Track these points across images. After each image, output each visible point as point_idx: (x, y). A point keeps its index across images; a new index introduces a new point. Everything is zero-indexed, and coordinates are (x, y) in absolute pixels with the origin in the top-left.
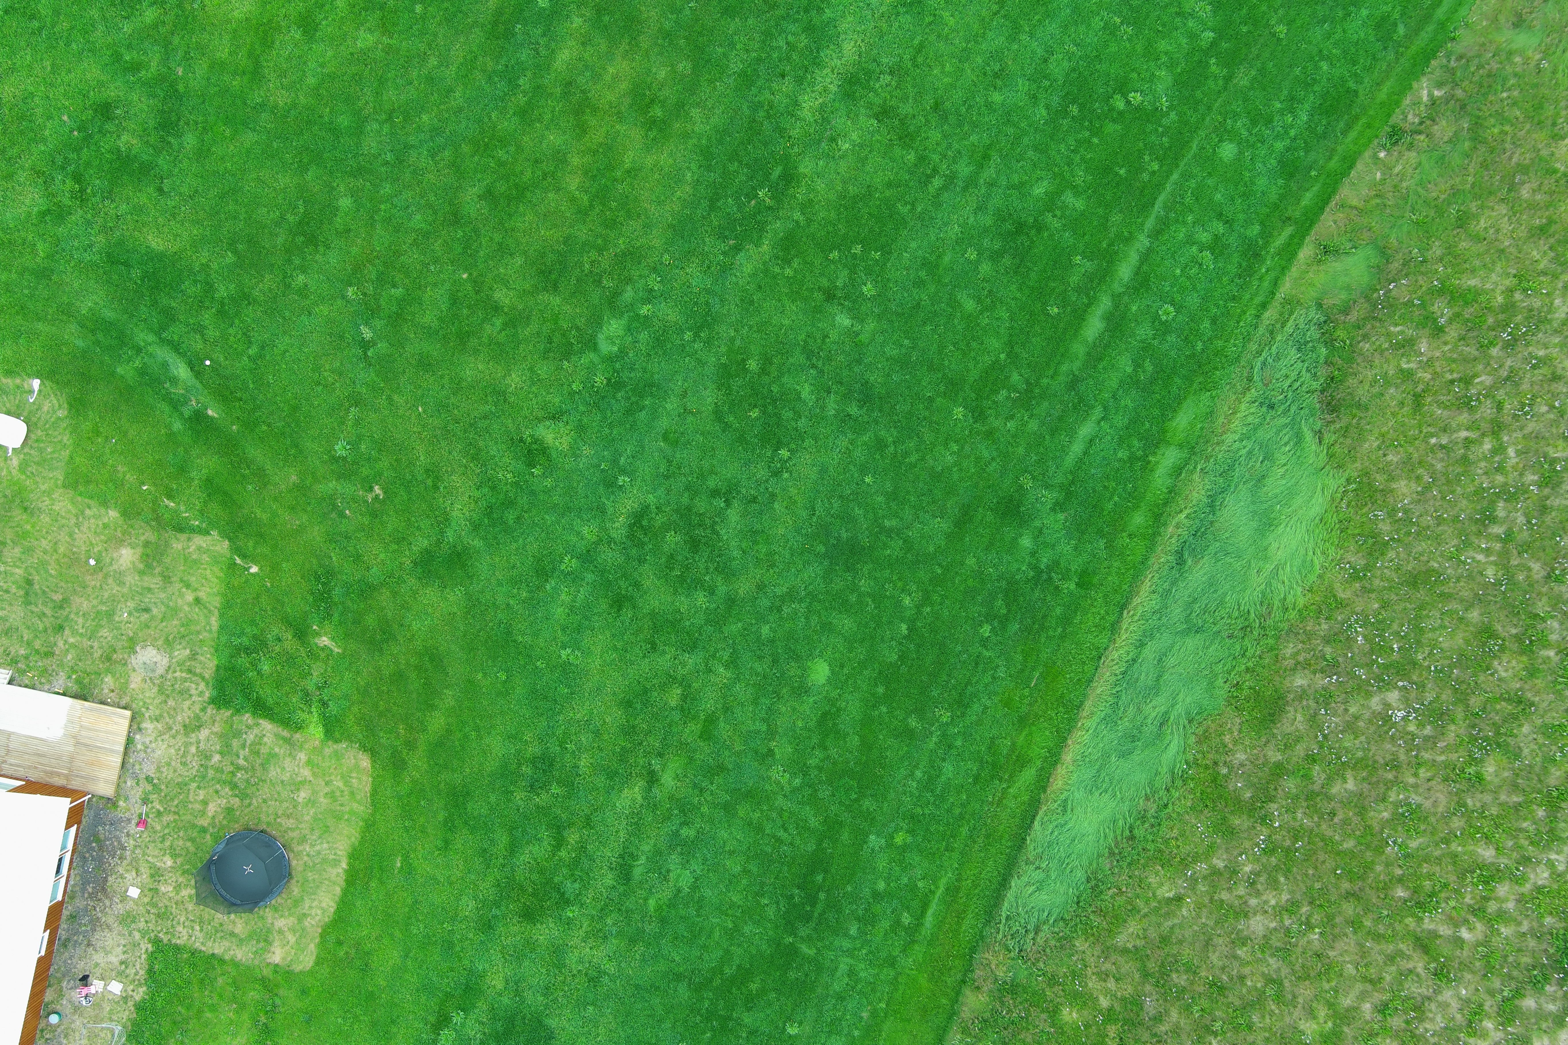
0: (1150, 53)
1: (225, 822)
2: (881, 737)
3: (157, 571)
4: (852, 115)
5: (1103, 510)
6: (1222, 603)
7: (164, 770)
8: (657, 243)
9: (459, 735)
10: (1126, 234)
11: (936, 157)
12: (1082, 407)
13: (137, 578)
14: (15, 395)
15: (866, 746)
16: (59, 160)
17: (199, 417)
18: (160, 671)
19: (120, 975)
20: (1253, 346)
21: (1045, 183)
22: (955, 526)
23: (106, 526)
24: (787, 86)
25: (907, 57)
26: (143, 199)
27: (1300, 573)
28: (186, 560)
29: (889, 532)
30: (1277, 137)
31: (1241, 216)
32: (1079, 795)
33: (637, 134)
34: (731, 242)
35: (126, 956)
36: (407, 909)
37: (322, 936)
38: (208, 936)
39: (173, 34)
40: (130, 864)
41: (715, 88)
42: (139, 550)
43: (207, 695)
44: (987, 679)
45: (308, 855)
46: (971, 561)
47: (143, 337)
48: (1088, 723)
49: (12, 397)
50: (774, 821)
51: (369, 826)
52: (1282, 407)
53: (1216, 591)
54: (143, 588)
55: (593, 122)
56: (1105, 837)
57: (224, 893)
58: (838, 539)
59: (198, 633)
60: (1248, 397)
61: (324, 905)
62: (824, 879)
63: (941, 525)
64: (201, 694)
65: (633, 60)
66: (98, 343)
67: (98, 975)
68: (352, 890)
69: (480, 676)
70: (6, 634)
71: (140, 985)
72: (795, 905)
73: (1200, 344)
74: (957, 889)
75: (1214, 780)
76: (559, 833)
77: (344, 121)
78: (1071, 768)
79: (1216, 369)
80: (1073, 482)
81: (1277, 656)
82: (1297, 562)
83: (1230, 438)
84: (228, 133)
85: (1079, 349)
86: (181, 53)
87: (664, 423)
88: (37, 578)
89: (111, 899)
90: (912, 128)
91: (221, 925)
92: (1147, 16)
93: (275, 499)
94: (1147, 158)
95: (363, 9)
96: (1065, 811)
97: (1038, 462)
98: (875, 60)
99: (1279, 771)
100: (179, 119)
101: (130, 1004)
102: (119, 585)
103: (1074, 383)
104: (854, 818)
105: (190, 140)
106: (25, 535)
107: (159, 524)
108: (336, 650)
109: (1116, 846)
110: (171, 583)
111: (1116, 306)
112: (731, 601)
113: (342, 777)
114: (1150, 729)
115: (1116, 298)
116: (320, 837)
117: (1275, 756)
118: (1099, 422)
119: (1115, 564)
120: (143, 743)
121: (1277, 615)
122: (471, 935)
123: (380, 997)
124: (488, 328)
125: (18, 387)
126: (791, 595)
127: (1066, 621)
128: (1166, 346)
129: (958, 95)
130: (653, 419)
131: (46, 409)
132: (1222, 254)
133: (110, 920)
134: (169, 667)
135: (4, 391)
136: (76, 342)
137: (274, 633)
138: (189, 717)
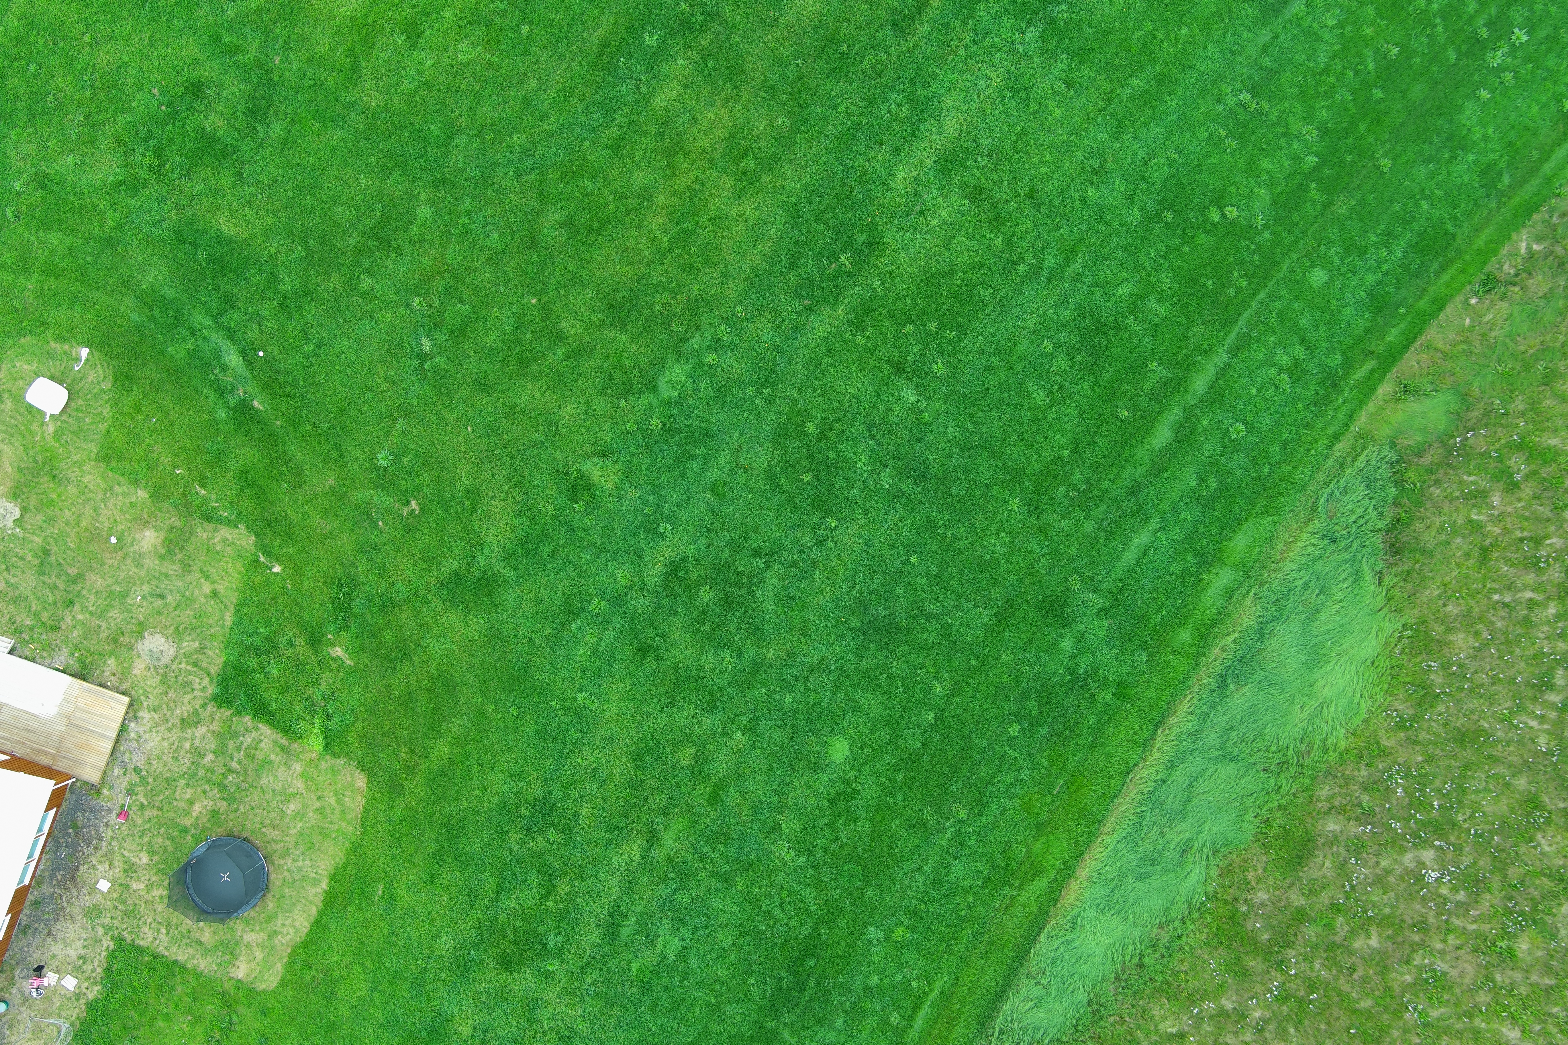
0: (1251, 169)
1: (208, 825)
2: (894, 826)
3: (178, 558)
4: (945, 192)
5: (1149, 622)
6: (1260, 734)
7: (155, 762)
8: (732, 293)
9: (461, 766)
10: (1205, 346)
11: (1024, 245)
12: (1140, 514)
13: (156, 562)
14: (61, 361)
15: (877, 832)
16: (143, 132)
17: (243, 408)
18: (166, 660)
19: (77, 971)
20: (1321, 477)
21: (1131, 285)
22: (996, 618)
23: (133, 505)
24: (883, 154)
25: (1007, 141)
26: (221, 182)
27: (1345, 714)
28: (209, 550)
29: (929, 616)
30: (1369, 270)
31: (1324, 344)
32: (1090, 913)
33: (726, 182)
34: (806, 302)
35: (86, 951)
36: (382, 940)
37: (291, 956)
38: (174, 941)
39: (275, 22)
40: (104, 856)
41: (811, 148)
42: (163, 534)
43: (210, 691)
44: (1010, 780)
45: (289, 870)
46: (1007, 657)
47: (199, 319)
48: (1108, 840)
49: (58, 362)
50: (772, 898)
51: (356, 848)
52: (1345, 543)
53: (1255, 721)
54: (161, 573)
55: (684, 165)
56: (1113, 960)
57: (196, 899)
58: (876, 616)
59: (210, 626)
60: (1311, 527)
61: (298, 924)
62: (816, 965)
63: (982, 616)
64: (204, 689)
65: (733, 109)
66: (153, 319)
67: (54, 967)
68: (329, 912)
69: (491, 708)
70: (15, 602)
71: (95, 983)
72: (782, 989)
73: (1267, 466)
74: (952, 994)
75: (1232, 917)
76: (550, 881)
77: (435, 131)
78: (1085, 884)
79: (1280, 494)
80: (1121, 590)
81: (1311, 797)
82: (1343, 703)
83: (1287, 566)
84: (316, 127)
85: (1144, 455)
86: (280, 43)
87: (713, 475)
88: (55, 548)
89: (79, 890)
90: (1003, 213)
91: (189, 931)
92: (1253, 133)
93: (309, 500)
94: (1236, 274)
95: (469, 22)
96: (1073, 928)
97: (1089, 564)
98: (974, 141)
99: (1301, 916)
100: (269, 108)
101: (82, 1001)
102: (137, 567)
103: (1134, 490)
104: (855, 905)
105: (277, 130)
106: (50, 503)
107: (187, 510)
108: (348, 662)
109: (1123, 972)
110: (190, 572)
111: (1187, 418)
112: (758, 665)
113: (336, 795)
114: (1170, 855)
115: (1189, 410)
116: (303, 853)
117: (1298, 900)
118: (1156, 532)
119: (1155, 679)
120: (137, 732)
121: (1316, 754)
122: (444, 976)
123: (341, 1028)
124: (549, 357)
125: (66, 353)
126: (820, 668)
127: (1098, 730)
128: (1232, 465)
129: (1053, 186)
130: (704, 470)
131: (90, 379)
132: (1299, 379)
133: (75, 911)
134: (175, 657)
135: (51, 356)
136: (132, 316)
137: (288, 637)
138: (188, 712)
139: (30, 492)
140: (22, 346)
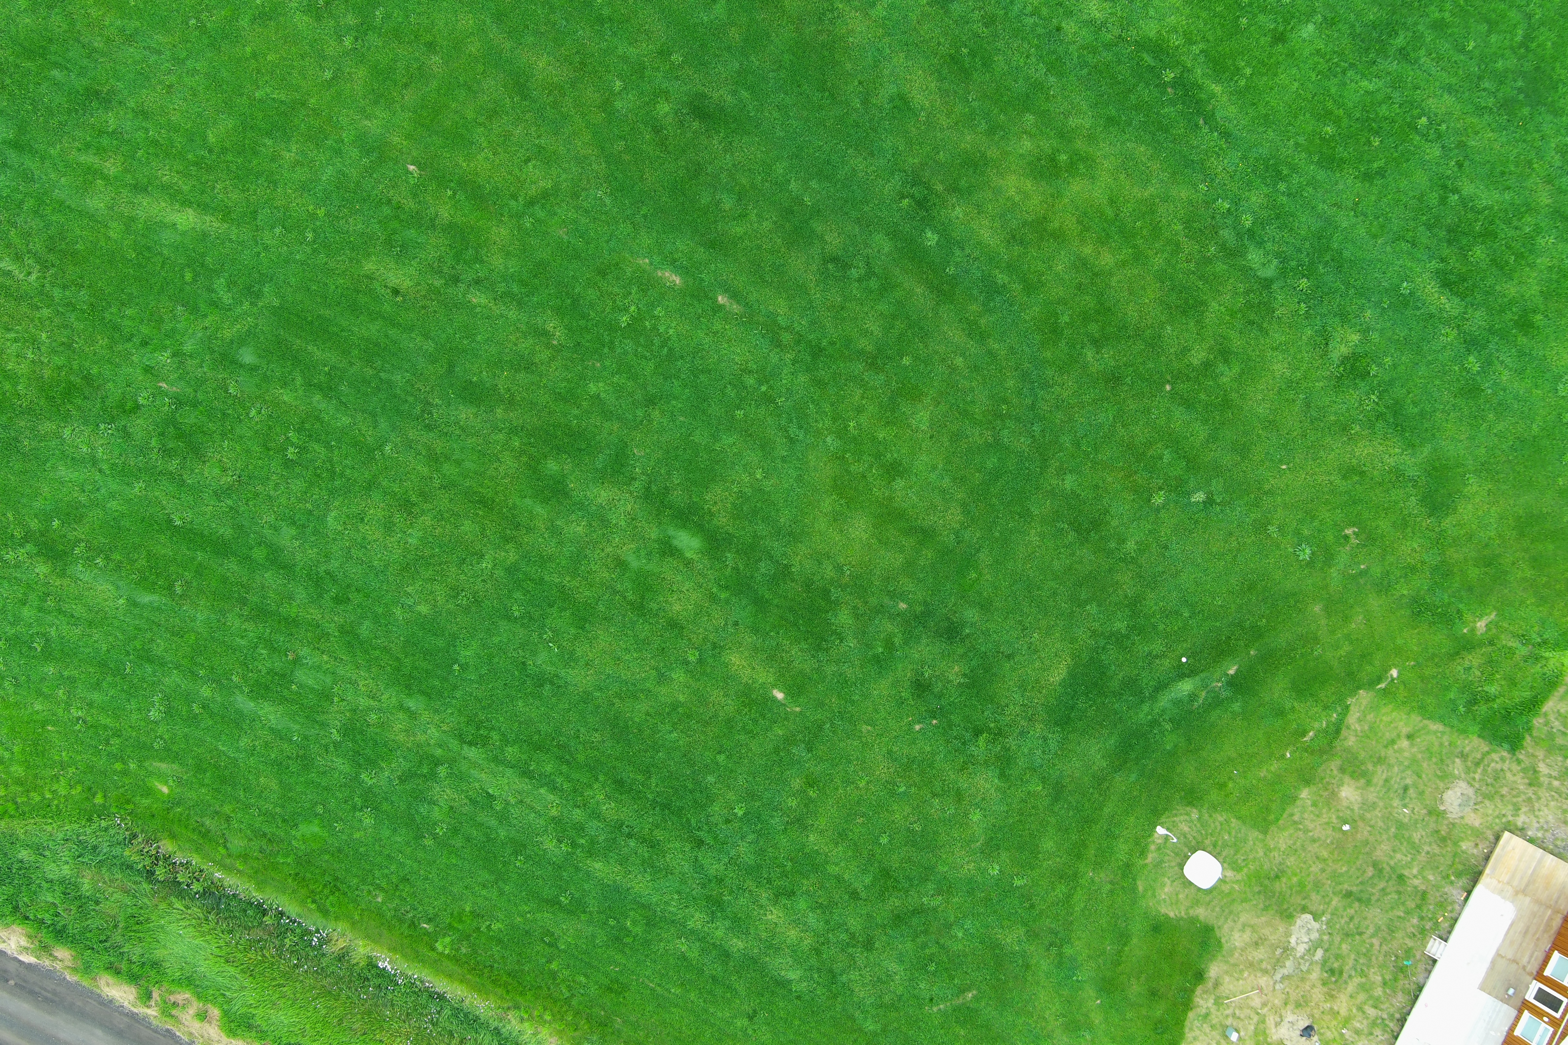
3: (1370, 767)
8: (1185, 193)
13: (1372, 789)
14: (1165, 855)
16: (956, 745)
17: (1233, 683)
18: (1470, 792)
23: (1314, 804)
24: (1070, 27)
26: (1013, 675)
28: (1367, 737)
29: (1528, 38)
33: (1077, 184)
34: (1202, 121)
39: (867, 602)
41: (1055, 97)
42: (1347, 779)
43: (1505, 754)
47: (1143, 714)
49: (1167, 858)
54: (1383, 786)
55: (1056, 223)
58: (1520, 90)
59: (1441, 745)
64: (1503, 759)
65: (1007, 169)
66: (1137, 760)
70: (1393, 931)
77: (992, 462)
84: (974, 575)
86: (886, 600)
87: (1362, 232)
88: (1346, 886)
93: (1333, 632)
100: (948, 619)
102: (1375, 809)
105: (971, 614)
106: (1301, 884)
107: (1326, 752)
108: (1492, 616)
110: (1385, 758)
112: (1557, 213)
120: (1538, 829)
124: (1224, 379)
125: (1159, 849)
130: (1353, 243)
131: (1186, 829)
134: (1468, 783)
135: (1158, 864)
136: (1131, 779)
137: (1462, 671)
138: (1523, 778)
139: (1288, 902)
140: (1146, 890)
